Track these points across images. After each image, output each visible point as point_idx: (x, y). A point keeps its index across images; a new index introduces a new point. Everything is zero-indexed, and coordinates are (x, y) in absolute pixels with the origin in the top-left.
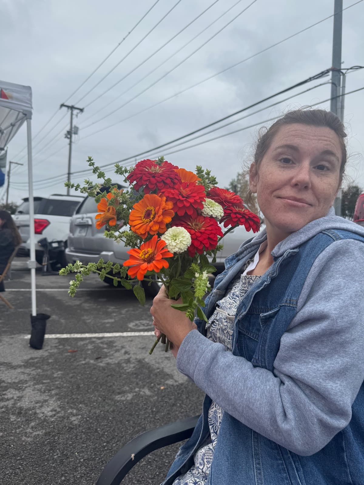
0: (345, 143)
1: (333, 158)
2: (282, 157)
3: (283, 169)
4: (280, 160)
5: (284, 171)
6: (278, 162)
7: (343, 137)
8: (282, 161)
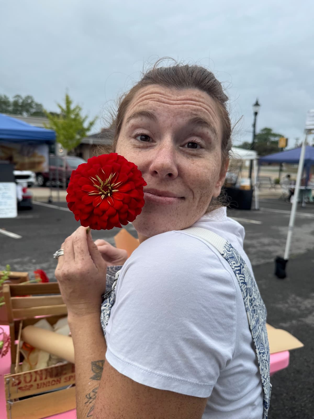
0: (228, 109)
1: (206, 130)
2: (136, 132)
3: (138, 150)
4: (135, 137)
5: (140, 151)
6: (133, 140)
7: (224, 102)
8: (139, 138)
